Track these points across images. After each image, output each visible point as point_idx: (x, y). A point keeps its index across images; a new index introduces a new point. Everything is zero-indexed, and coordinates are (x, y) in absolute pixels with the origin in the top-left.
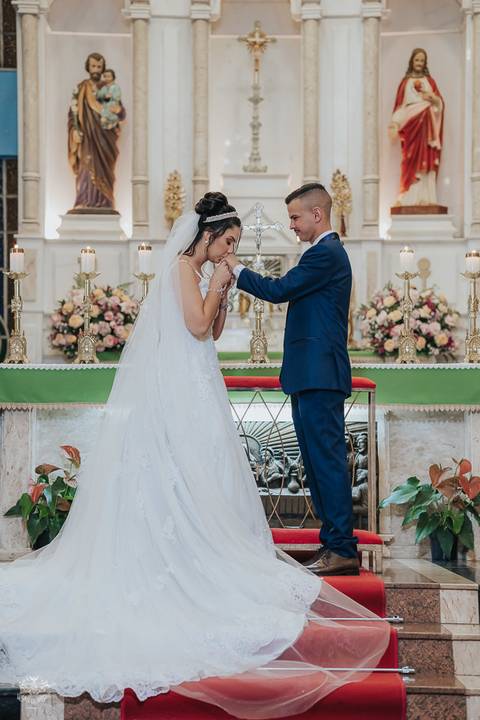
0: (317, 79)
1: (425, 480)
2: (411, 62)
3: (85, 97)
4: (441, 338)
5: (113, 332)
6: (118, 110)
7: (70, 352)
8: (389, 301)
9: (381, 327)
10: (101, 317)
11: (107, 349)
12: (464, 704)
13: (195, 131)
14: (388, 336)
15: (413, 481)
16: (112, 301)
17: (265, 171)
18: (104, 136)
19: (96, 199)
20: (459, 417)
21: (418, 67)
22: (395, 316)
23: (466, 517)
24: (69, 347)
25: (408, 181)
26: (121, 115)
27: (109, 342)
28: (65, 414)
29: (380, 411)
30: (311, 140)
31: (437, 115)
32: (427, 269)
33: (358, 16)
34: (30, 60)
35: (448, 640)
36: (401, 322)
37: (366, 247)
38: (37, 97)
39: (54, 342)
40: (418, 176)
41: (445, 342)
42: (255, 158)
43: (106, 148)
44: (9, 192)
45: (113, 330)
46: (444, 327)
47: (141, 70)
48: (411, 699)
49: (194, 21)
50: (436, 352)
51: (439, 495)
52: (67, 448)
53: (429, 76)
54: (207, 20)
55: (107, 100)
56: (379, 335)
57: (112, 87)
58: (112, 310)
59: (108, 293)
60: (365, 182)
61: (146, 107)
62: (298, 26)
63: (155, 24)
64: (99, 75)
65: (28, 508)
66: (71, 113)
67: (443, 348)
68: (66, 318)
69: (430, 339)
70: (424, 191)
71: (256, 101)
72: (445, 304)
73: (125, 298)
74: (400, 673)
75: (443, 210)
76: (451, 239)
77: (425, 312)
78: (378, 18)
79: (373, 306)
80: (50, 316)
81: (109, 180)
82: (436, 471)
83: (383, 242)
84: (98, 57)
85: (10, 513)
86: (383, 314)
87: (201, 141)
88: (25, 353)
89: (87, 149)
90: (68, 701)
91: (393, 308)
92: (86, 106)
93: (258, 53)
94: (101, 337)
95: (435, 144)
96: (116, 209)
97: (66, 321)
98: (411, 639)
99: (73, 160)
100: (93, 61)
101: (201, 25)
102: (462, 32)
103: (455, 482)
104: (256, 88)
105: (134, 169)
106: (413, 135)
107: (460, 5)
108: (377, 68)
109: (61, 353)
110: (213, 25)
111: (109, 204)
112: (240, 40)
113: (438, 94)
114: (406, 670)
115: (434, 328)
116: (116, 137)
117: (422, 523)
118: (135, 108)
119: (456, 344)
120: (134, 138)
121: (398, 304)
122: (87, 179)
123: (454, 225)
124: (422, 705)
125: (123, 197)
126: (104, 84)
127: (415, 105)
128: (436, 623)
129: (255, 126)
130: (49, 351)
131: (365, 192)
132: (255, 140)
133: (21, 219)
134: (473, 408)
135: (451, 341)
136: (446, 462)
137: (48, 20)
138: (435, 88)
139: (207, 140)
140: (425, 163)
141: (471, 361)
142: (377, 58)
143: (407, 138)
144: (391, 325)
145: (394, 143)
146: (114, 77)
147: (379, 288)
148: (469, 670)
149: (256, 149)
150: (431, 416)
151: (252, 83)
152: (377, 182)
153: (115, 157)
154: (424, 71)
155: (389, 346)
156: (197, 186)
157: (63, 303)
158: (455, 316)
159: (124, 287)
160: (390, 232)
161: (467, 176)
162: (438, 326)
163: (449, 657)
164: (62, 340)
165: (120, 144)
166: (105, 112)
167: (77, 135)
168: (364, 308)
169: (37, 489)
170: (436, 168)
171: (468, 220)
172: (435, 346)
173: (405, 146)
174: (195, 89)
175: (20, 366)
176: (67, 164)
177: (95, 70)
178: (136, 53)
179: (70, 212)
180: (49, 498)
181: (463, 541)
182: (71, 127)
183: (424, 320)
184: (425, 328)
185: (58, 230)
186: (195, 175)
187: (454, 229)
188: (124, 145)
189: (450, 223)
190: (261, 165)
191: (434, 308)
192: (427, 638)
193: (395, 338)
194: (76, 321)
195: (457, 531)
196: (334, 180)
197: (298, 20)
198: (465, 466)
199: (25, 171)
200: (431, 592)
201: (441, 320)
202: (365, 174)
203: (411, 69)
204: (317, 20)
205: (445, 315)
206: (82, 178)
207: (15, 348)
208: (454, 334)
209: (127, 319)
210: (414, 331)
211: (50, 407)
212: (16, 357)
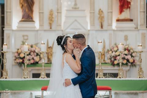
4: (131, 60)
5: (33, 59)
7: (20, 65)
8: (116, 49)
9: (113, 57)
10: (30, 54)
11: (31, 64)
14: (115, 60)
16: (33, 49)
17: (78, 8)
20: (136, 94)
22: (117, 53)
24: (20, 63)
25: (121, 12)
27: (32, 61)
28: (19, 93)
29: (113, 92)
32: (127, 38)
36: (119, 55)
37: (109, 32)
40: (124, 10)
42: (76, 5)
44: (2, 14)
46: (132, 56)
56: (113, 59)
58: (33, 52)
59: (32, 46)
60: (108, 12)
67: (132, 63)
68: (19, 54)
69: (128, 60)
70: (126, 15)
72: (132, 49)
73: (37, 48)
75: (132, 20)
77: (126, 52)
79: (111, 50)
80: (14, 53)
83: (114, 30)
86: (114, 53)
88: (7, 75)
91: (116, 51)
94: (30, 60)
95: (129, 0)
96: (34, 20)
99: (21, 5)
105: (39, 9)
111: (32, 19)
115: (129, 57)
119: (136, 62)
122: (25, 11)
123: (135, 24)
130: (14, 64)
131: (108, 15)
134: (140, 91)
135: (134, 61)
140: (126, 6)
141: (140, 78)
144: (116, 56)
147: (113, 44)
149: (76, 2)
150: (128, 94)
152: (112, 12)
153: (33, 4)
155: (116, 62)
156: (58, 14)
157: (18, 49)
158: (135, 53)
159: (36, 44)
160: (116, 27)
161: (139, 10)
164: (18, 61)
168: (108, 50)
171: (139, 24)
172: (129, 62)
179: (20, 21)
183: (126, 55)
184: (126, 57)
185: (17, 27)
186: (58, 10)
187: (135, 26)
188: (36, 0)
191: (129, 51)
193: (117, 60)
194: (22, 55)
196: (99, 12)
202: (108, 10)
205: (132, 53)
207: (4, 73)
208: (135, 58)
209: (37, 55)
210: (123, 58)
211: (15, 92)
212: (4, 76)
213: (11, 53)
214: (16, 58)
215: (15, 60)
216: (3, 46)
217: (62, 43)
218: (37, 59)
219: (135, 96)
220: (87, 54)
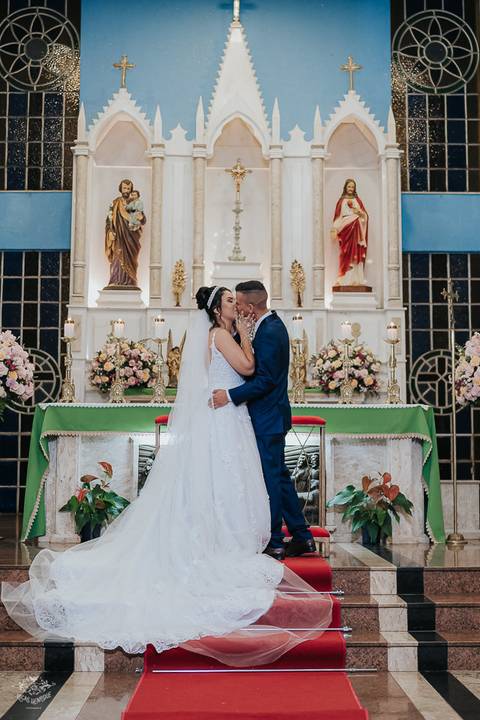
0: (280, 198)
1: (359, 488)
2: (345, 188)
3: (118, 209)
4: (368, 380)
5: (135, 375)
6: (141, 218)
7: (104, 390)
8: (332, 354)
9: (326, 372)
10: (126, 364)
11: (130, 387)
12: (386, 653)
13: (195, 232)
14: (332, 379)
15: (351, 488)
16: (135, 352)
17: (244, 260)
18: (131, 235)
19: (123, 280)
20: (383, 442)
21: (350, 191)
22: (336, 364)
23: (387, 513)
24: (103, 385)
25: (344, 269)
26: (143, 221)
27: (132, 381)
28: (101, 439)
29: (328, 438)
30: (277, 239)
31: (363, 223)
32: (358, 331)
33: (308, 157)
34: (81, 185)
35: (376, 607)
36: (340, 369)
37: (315, 315)
38: (85, 210)
39: (93, 382)
40: (351, 265)
41: (371, 383)
42: (237, 251)
43: (132, 244)
44: (63, 274)
45: (135, 373)
46: (371, 372)
47: (158, 191)
48: (349, 651)
49: (195, 158)
50: (365, 390)
51: (368, 498)
52: (102, 464)
53: (357, 198)
54: (204, 158)
55: (134, 211)
56: (325, 378)
57: (137, 202)
58: (135, 358)
59: (132, 346)
60: (315, 269)
61: (160, 217)
62: (267, 162)
63: (168, 160)
64: (128, 194)
65: (75, 506)
66: (108, 219)
67: (370, 387)
68: (102, 364)
69: (361, 381)
70: (355, 276)
71: (238, 211)
72: (371, 356)
73: (144, 350)
74: (342, 631)
75: (369, 289)
76: (374, 309)
77: (357, 361)
78: (322, 159)
79: (321, 357)
80: (90, 363)
81: (133, 265)
82: (366, 481)
83: (327, 311)
84: (128, 182)
85: (63, 510)
86: (328, 363)
87: (199, 238)
88: (74, 395)
89: (118, 246)
90: (107, 652)
91: (335, 359)
92: (118, 215)
93: (240, 180)
94: (126, 378)
95: (363, 243)
96: (139, 286)
97: (102, 366)
98: (350, 607)
99: (109, 252)
100: (124, 185)
101: (200, 161)
102: (379, 169)
103: (380, 489)
104: (237, 203)
105: (151, 258)
106: (347, 237)
107: (377, 152)
108: (322, 191)
109: (98, 389)
110: (208, 161)
111: (133, 282)
112: (226, 170)
113: (364, 210)
114: (346, 629)
115: (363, 373)
116: (139, 236)
117: (357, 518)
118: (152, 217)
119: (379, 384)
120: (152, 237)
121: (338, 355)
122: (118, 265)
123: (376, 299)
124: (357, 654)
125: (143, 278)
126: (132, 200)
127: (348, 216)
128: (367, 594)
129: (237, 229)
130: (89, 387)
131: (314, 276)
132: (237, 238)
133: (71, 294)
134: (393, 435)
135: (375, 382)
136: (373, 475)
137: (96, 159)
138: (362, 206)
139: (203, 239)
140: (356, 257)
141: (392, 403)
142: (322, 184)
143: (343, 239)
144: (333, 371)
145: (334, 242)
146: (139, 196)
147: (325, 343)
148: (389, 628)
149: (237, 244)
150: (363, 441)
151: (235, 200)
152: (323, 269)
153: (138, 250)
154: (354, 195)
155: (332, 385)
156: (196, 271)
157: (100, 353)
158: (378, 364)
159: (143, 342)
160: (332, 304)
161: (385, 265)
162: (366, 371)
163: (376, 619)
164: (100, 380)
165: (141, 241)
166: (132, 220)
167: (112, 235)
168: (314, 358)
169: (82, 493)
170: (364, 260)
171: (386, 297)
172: (364, 385)
173: (342, 245)
174: (195, 204)
175: (71, 404)
176: (104, 255)
177: (125, 191)
178: (154, 179)
179: (105, 289)
180: (90, 500)
181: (385, 530)
182: (107, 230)
183: (356, 367)
184: (357, 373)
185: (97, 302)
186: (194, 263)
187: (377, 303)
188: (144, 241)
189: (373, 298)
190: (241, 256)
191: (363, 358)
192: (361, 607)
193: (336, 380)
194: (109, 367)
195: (381, 524)
196: (293, 267)
197: (267, 158)
198: (387, 477)
199: (75, 260)
200: (364, 573)
201: (368, 368)
202: (315, 263)
203: (345, 192)
204: (280, 159)
205: (371, 364)
206: (114, 265)
207: (67, 391)
208: (377, 377)
209: (145, 365)
210: (350, 375)
211: (91, 434)
212: (67, 398)
213: (84, 362)
214: (95, 373)
215: (93, 378)
216: (66, 325)
217: (209, 304)
218: (144, 375)
219: (377, 448)
220: (270, 328)
